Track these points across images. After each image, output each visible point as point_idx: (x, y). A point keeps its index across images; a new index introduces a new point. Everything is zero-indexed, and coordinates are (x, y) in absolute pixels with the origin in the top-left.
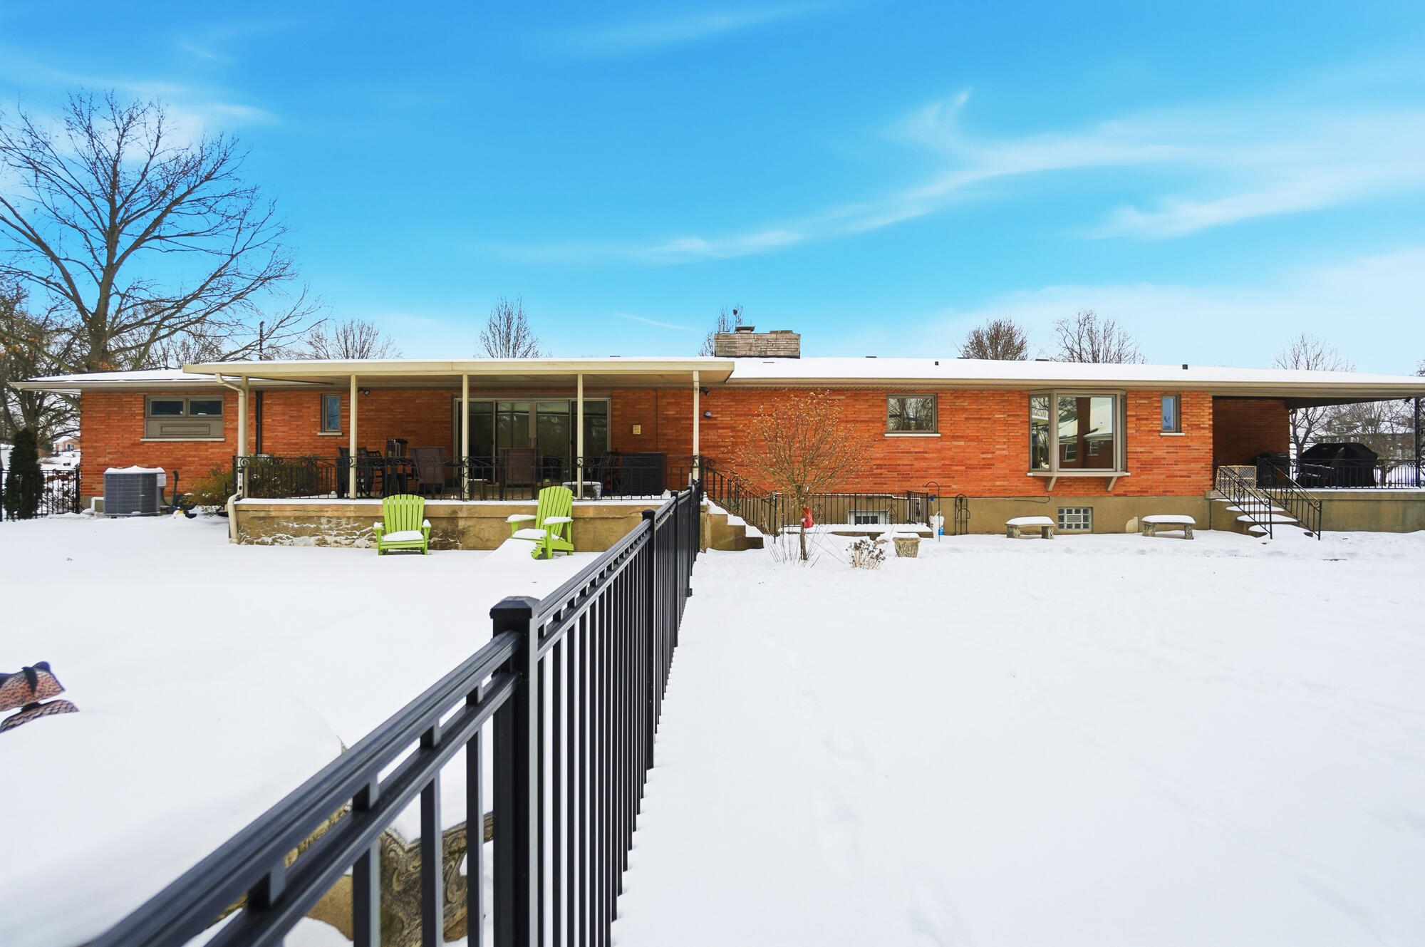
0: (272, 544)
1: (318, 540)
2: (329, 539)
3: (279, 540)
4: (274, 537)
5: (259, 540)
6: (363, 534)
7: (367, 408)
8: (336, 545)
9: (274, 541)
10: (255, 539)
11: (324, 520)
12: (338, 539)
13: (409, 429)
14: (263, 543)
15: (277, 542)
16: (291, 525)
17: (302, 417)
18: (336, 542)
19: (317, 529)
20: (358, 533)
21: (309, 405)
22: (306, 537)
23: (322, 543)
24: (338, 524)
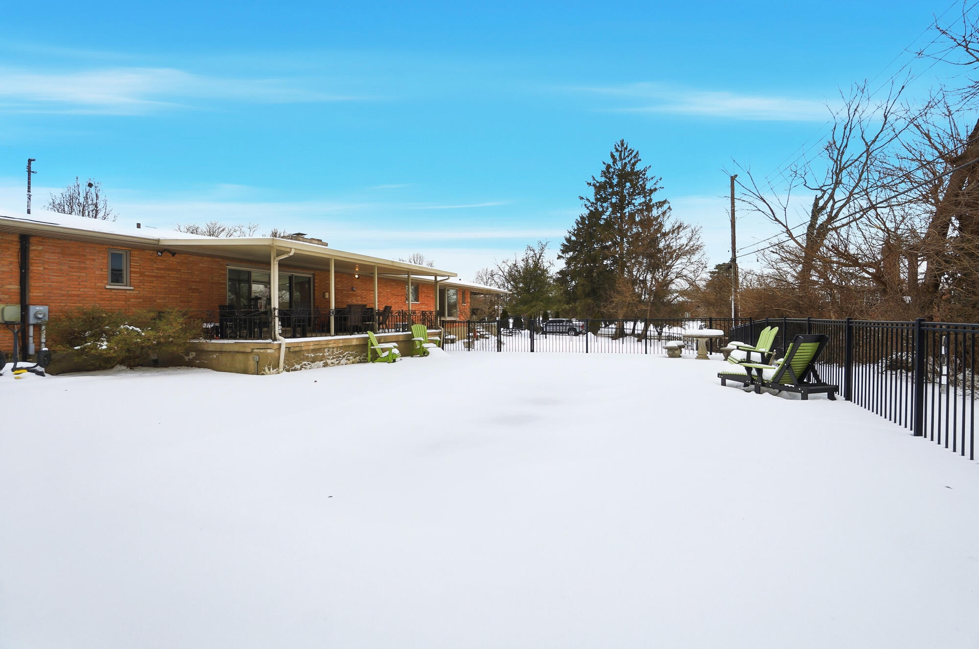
0: (301, 369)
1: (324, 363)
2: (329, 362)
3: (304, 366)
4: (301, 364)
5: (293, 368)
6: (344, 357)
7: (158, 266)
8: (332, 365)
9: (302, 367)
10: (291, 367)
11: (326, 350)
12: (333, 361)
13: (193, 287)
14: (295, 370)
15: (303, 368)
16: (310, 355)
17: (85, 268)
18: (332, 363)
19: (323, 356)
20: (342, 356)
21: (94, 257)
22: (318, 362)
23: (326, 365)
24: (333, 352)
